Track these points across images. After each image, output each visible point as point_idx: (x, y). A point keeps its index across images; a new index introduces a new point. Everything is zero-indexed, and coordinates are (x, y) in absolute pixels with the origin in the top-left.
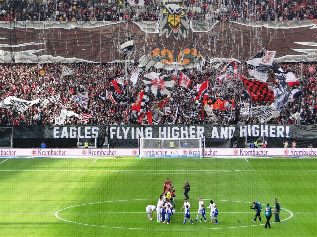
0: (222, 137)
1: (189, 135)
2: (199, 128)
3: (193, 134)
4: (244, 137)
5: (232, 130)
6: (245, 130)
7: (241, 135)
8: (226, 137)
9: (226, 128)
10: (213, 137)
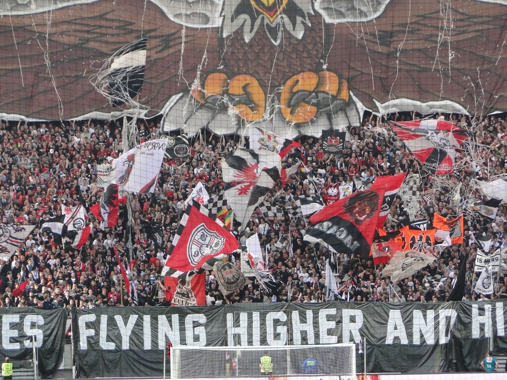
0: (416, 341)
1: (317, 336)
2: (347, 313)
3: (330, 332)
4: (483, 340)
5: (448, 319)
6: (486, 319)
7: (476, 334)
8: (431, 341)
9: (431, 314)
10: (389, 341)
